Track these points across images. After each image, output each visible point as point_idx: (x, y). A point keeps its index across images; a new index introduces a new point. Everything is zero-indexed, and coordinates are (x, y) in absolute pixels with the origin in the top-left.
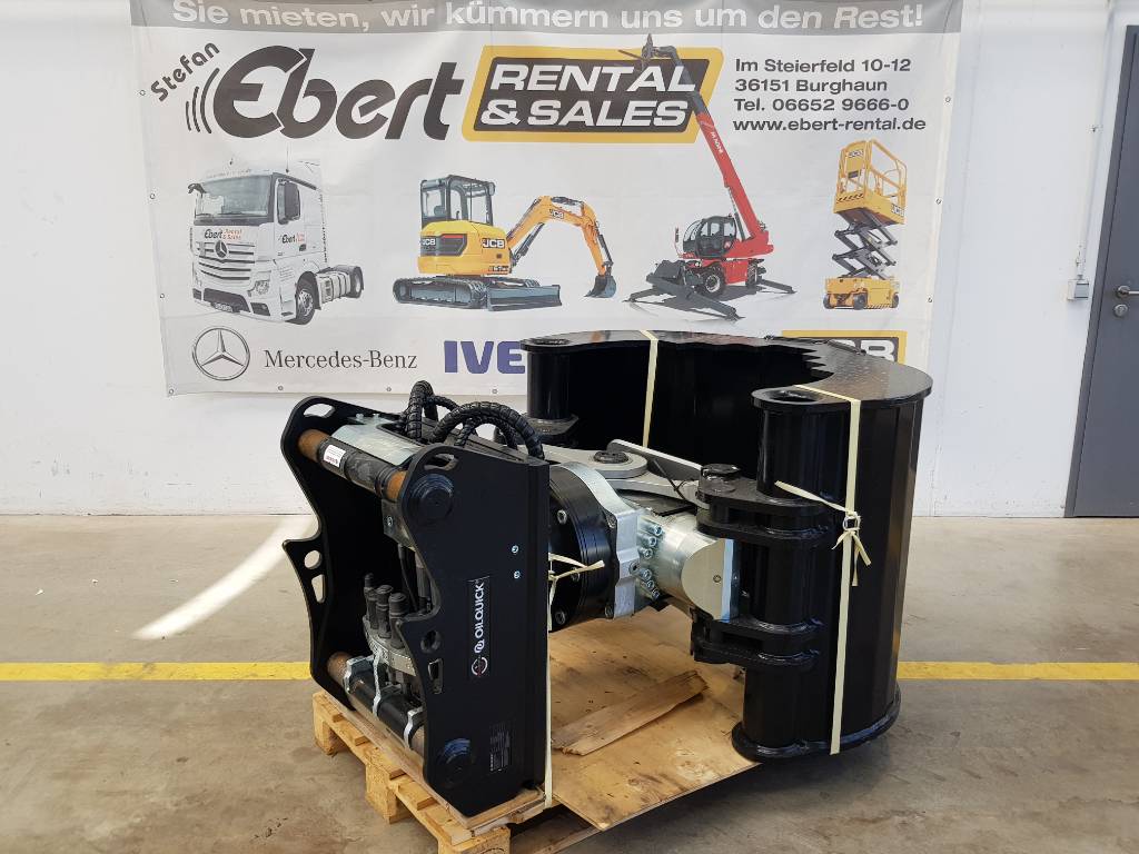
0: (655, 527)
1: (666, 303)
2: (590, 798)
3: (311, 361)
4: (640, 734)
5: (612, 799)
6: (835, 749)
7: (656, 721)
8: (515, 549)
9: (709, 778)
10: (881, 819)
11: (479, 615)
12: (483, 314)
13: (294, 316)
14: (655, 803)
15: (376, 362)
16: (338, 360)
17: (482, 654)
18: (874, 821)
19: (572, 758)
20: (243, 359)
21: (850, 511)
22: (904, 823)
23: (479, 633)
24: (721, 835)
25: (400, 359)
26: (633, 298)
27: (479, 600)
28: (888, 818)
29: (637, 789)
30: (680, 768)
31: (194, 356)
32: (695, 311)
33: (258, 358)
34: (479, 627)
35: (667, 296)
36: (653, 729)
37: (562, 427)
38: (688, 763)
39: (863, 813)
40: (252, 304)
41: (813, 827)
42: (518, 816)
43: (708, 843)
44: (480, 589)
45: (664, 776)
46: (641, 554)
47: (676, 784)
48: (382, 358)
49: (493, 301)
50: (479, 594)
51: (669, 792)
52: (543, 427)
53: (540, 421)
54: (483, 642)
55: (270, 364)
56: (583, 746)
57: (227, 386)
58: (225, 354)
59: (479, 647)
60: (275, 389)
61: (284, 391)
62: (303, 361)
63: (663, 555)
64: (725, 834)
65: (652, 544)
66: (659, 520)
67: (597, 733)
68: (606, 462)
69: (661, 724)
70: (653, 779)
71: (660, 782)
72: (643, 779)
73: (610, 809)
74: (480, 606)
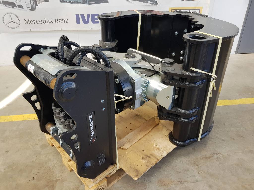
0: (147, 81)
2: (131, 167)
3: (38, 22)
5: (137, 167)
6: (199, 140)
7: (147, 134)
8: (102, 101)
9: (165, 154)
10: (211, 157)
11: (91, 125)
12: (86, 6)
13: (30, 8)
14: (150, 166)
15: (57, 21)
16: (46, 21)
17: (94, 135)
18: (209, 158)
19: (123, 151)
20: (18, 22)
21: (213, 75)
22: (217, 158)
23: (92, 130)
24: (168, 167)
25: (64, 20)
27: (91, 120)
28: (213, 156)
29: (144, 161)
30: (156, 151)
31: (3, 21)
34: (92, 128)
36: (146, 136)
37: (113, 44)
38: (158, 149)
39: (205, 155)
40: (18, 5)
41: (193, 162)
42: (109, 175)
43: (164, 171)
44: (90, 117)
45: (152, 155)
46: (143, 90)
47: (156, 158)
48: (58, 20)
49: (88, 2)
50: (91, 118)
51: (154, 161)
52: (107, 45)
53: (106, 43)
54: (94, 132)
55: (26, 23)
56: (126, 146)
57: (15, 30)
58: (13, 21)
59: (92, 134)
60: (29, 30)
61: (31, 31)
62: (35, 22)
63: (149, 89)
65: (146, 87)
66: (148, 78)
67: (130, 141)
68: (129, 58)
70: (149, 157)
71: (151, 158)
72: (146, 157)
73: (137, 171)
74: (91, 122)
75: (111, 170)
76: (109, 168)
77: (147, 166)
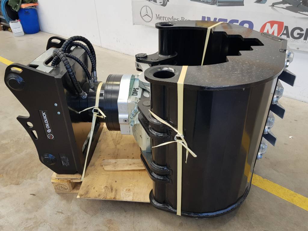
1: (287, 8)
2: (88, 186)
3: (167, 19)
4: (130, 172)
5: (93, 189)
7: (140, 170)
11: (46, 122)
13: (162, 3)
14: (101, 198)
16: (172, 19)
17: (51, 133)
19: (103, 170)
23: (48, 127)
26: (273, 5)
27: (45, 117)
29: (103, 190)
30: (124, 190)
32: (299, 13)
33: (154, 16)
34: (47, 125)
35: (288, 5)
36: (136, 172)
38: (129, 190)
42: (72, 180)
43: (125, 217)
45: (116, 190)
49: (219, 2)
50: (44, 115)
55: (157, 18)
57: (148, 24)
59: (49, 131)
62: (164, 18)
64: (134, 217)
65: (133, 114)
69: (140, 172)
70: (112, 190)
71: (112, 192)
72: (110, 188)
73: (87, 192)
74: (46, 119)
75: (75, 178)
76: (75, 175)
77: (99, 195)
